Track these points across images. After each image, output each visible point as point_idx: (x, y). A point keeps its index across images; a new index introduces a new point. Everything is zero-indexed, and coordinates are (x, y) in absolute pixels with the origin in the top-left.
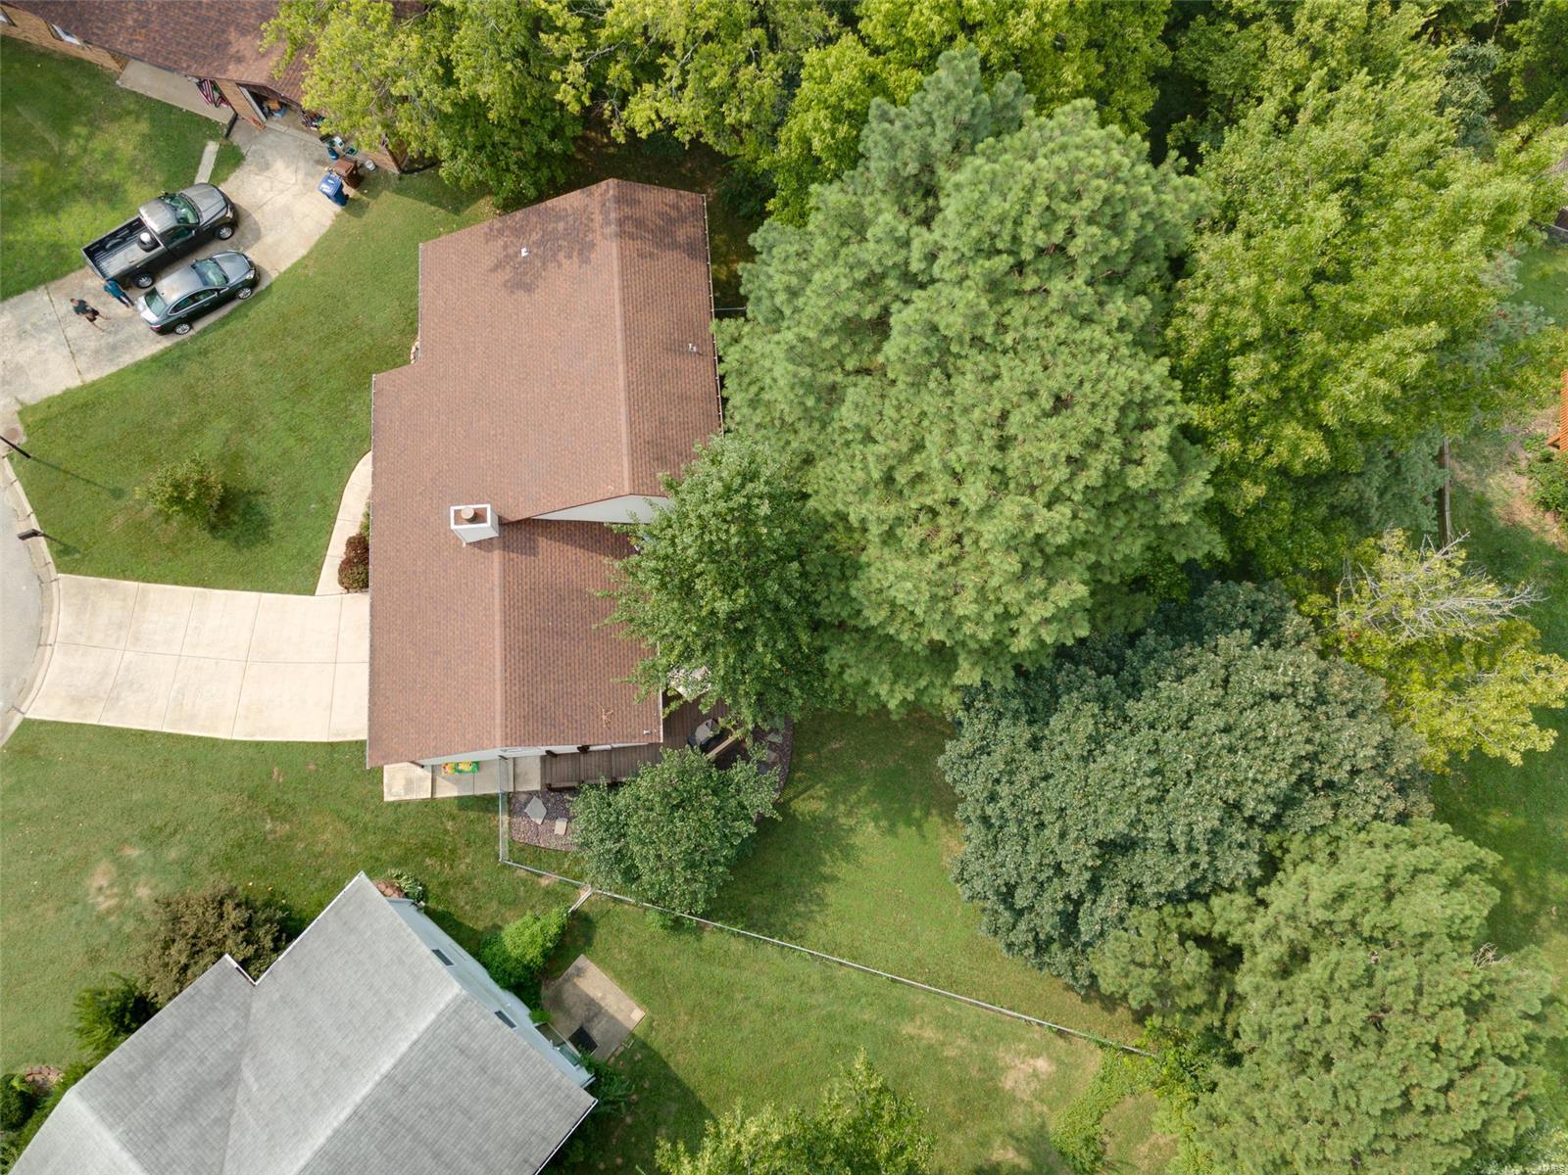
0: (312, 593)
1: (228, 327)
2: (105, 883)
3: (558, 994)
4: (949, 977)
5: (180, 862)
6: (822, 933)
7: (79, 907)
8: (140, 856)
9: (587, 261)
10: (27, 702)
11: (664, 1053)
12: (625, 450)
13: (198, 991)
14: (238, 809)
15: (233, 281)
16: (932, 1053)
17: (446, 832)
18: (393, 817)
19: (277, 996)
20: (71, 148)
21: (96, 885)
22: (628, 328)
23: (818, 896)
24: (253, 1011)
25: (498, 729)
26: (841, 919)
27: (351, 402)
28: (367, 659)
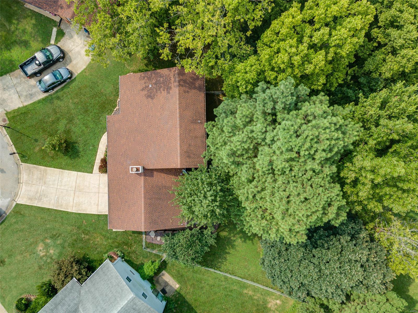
0: (92, 173)
1: (64, 91)
2: (42, 249)
3: (158, 279)
4: (257, 279)
5: (61, 244)
6: (225, 267)
7: (35, 255)
8: (50, 242)
9: (169, 93)
10: (17, 199)
11: (184, 295)
12: (179, 155)
13: (67, 288)
14: (75, 231)
15: (64, 78)
16: (251, 298)
17: (129, 239)
18: (115, 235)
19: (87, 290)
20: (13, 28)
21: (39, 249)
22: (180, 116)
23: (225, 258)
24: (81, 293)
25: (143, 227)
26: (230, 264)
27: (100, 117)
28: (107, 192)
